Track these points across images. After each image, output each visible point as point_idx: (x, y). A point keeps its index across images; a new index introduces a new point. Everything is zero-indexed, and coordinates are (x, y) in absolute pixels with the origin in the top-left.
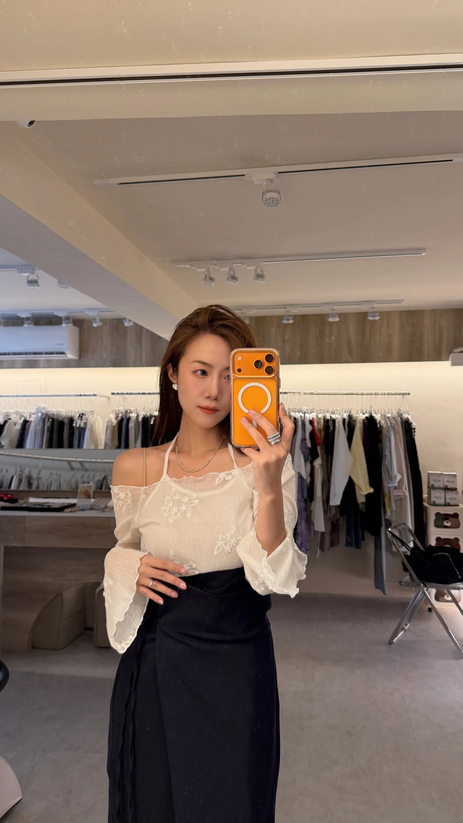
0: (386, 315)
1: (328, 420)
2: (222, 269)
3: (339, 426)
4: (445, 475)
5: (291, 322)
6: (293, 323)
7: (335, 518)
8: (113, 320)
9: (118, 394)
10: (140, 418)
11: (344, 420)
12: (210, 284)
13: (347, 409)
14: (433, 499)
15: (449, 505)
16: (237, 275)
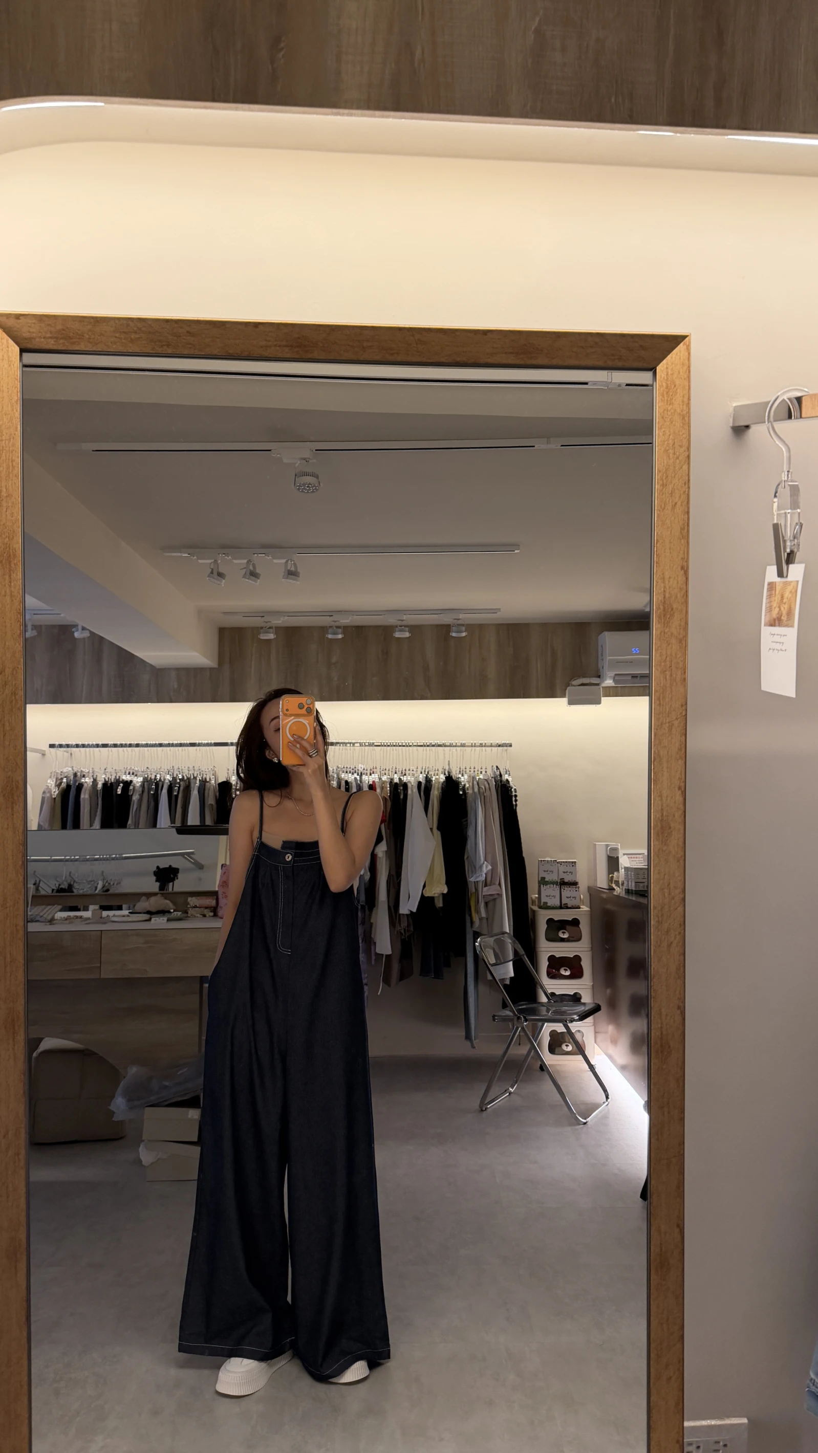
0: (475, 629)
1: (396, 784)
2: (235, 561)
3: (413, 792)
4: (561, 863)
5: (340, 636)
6: (343, 638)
7: (407, 934)
8: (53, 626)
10: (100, 786)
11: (420, 783)
12: (219, 582)
13: (424, 768)
14: (544, 900)
15: (566, 907)
16: (258, 571)
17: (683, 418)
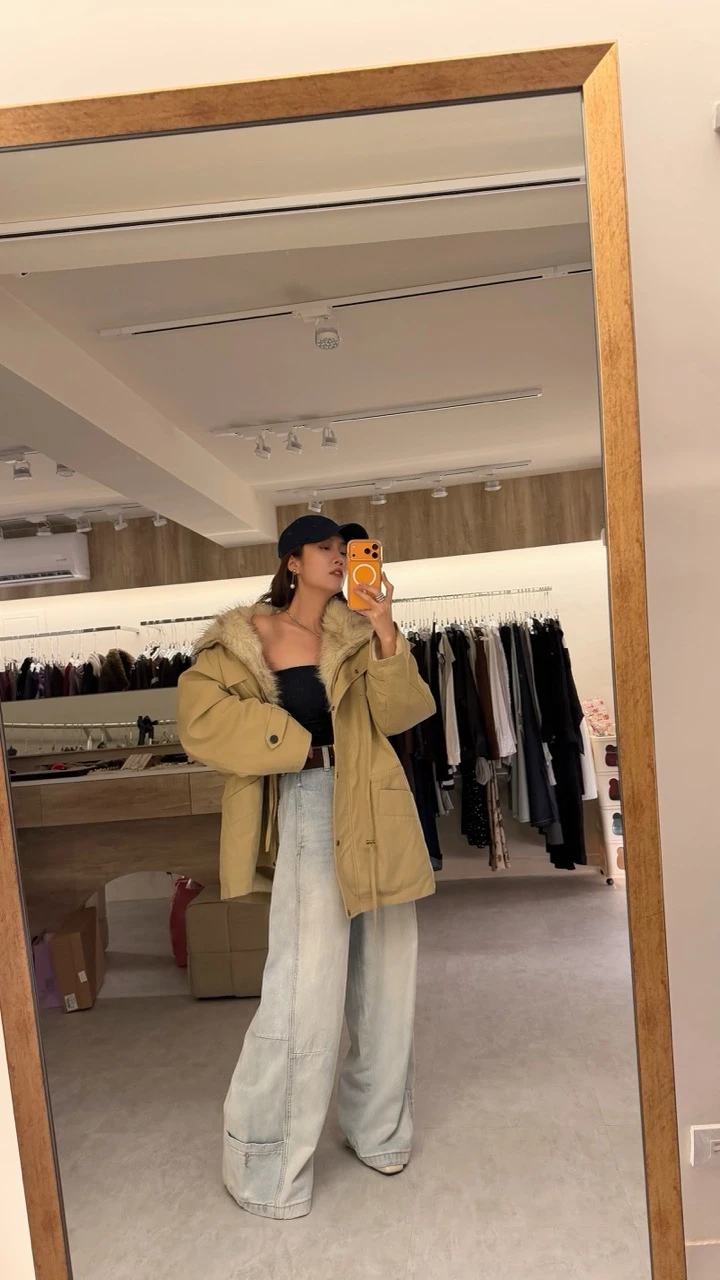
0: (511, 484)
2: (279, 435)
5: (383, 502)
6: (387, 504)
8: (134, 520)
9: (151, 623)
12: (265, 456)
16: (299, 442)
17: (615, 136)
